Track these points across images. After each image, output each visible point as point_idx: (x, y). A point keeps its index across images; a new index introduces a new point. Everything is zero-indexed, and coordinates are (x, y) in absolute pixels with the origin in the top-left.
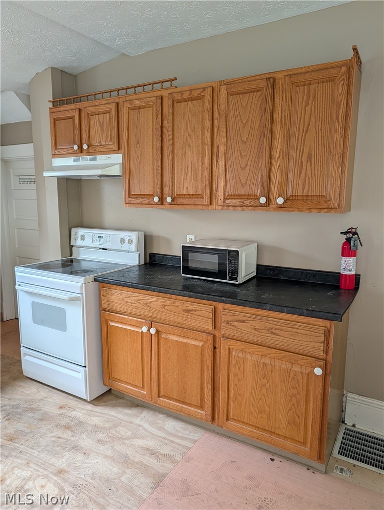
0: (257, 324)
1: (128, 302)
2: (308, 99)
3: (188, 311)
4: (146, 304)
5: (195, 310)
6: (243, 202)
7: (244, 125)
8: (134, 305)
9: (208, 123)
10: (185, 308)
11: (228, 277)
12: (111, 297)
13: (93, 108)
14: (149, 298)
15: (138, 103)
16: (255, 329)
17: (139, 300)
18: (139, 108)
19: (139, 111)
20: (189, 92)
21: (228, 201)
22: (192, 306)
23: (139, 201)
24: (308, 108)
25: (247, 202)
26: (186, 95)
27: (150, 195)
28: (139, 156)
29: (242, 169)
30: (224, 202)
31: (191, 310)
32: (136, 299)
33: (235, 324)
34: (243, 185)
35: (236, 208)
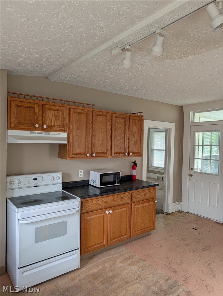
0: (142, 194)
1: (97, 204)
2: (135, 124)
3: (122, 198)
4: (106, 201)
5: (125, 196)
6: (120, 155)
7: (120, 129)
8: (100, 204)
9: (110, 126)
10: (121, 197)
11: (117, 183)
12: (88, 204)
13: (50, 106)
14: (107, 198)
15: (79, 111)
16: (142, 196)
17: (103, 201)
18: (79, 113)
19: (79, 115)
20: (102, 113)
21: (115, 154)
22: (123, 195)
23: (78, 156)
24: (136, 126)
25: (121, 155)
26: (101, 113)
27: (83, 153)
28: (79, 135)
29: (119, 143)
30: (114, 155)
31: (123, 197)
32: (101, 200)
33: (136, 196)
34: (120, 149)
35: (116, 157)
